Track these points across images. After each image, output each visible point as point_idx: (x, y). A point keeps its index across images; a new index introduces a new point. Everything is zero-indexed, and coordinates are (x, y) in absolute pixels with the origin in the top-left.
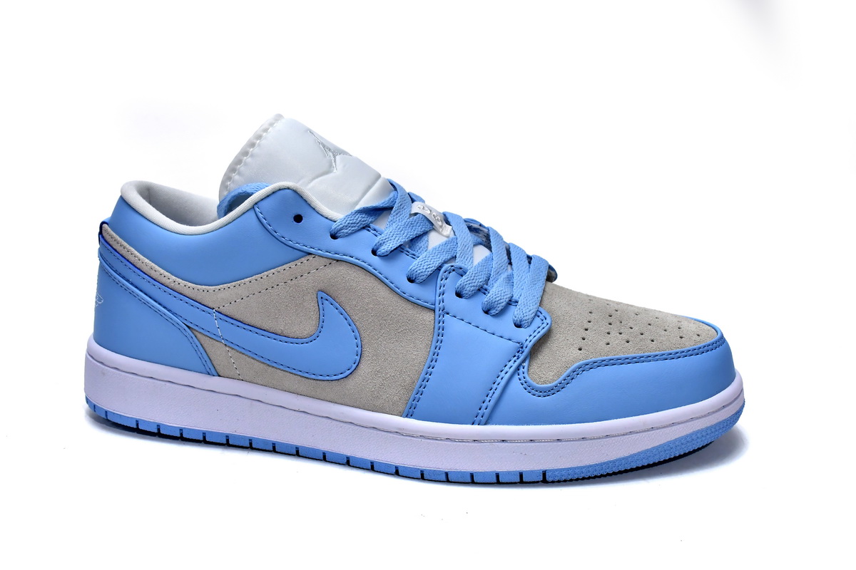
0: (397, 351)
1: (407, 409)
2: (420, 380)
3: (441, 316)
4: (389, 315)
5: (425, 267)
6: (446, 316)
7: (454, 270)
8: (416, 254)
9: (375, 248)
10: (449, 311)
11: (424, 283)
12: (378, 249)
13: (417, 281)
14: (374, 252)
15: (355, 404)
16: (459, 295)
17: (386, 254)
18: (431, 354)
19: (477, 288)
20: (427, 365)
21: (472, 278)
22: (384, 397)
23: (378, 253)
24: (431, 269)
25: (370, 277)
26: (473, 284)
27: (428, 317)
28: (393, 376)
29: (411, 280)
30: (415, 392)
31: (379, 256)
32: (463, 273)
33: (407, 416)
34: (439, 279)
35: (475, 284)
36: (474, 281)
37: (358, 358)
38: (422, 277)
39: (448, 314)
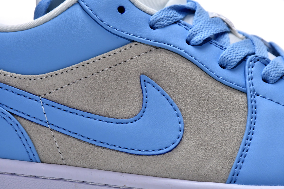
0: (216, 126)
1: (230, 176)
2: (240, 150)
3: (253, 97)
4: (206, 95)
5: (234, 55)
6: (257, 97)
7: (258, 60)
8: (224, 46)
9: (189, 38)
10: (259, 93)
11: (234, 68)
12: (191, 39)
13: (229, 67)
14: (188, 42)
15: (180, 176)
16: (265, 80)
17: (199, 43)
18: (248, 127)
19: (281, 75)
20: (245, 138)
21: (275, 66)
22: (208, 167)
23: (192, 42)
24: (239, 57)
25: (187, 62)
26: (277, 71)
27: (241, 97)
28: (215, 148)
29: (223, 66)
30: (236, 160)
31: (193, 45)
32: (266, 63)
33: (230, 182)
34: (247, 67)
35: (279, 71)
36: (277, 69)
37: (181, 133)
38: (232, 64)
39: (258, 95)
